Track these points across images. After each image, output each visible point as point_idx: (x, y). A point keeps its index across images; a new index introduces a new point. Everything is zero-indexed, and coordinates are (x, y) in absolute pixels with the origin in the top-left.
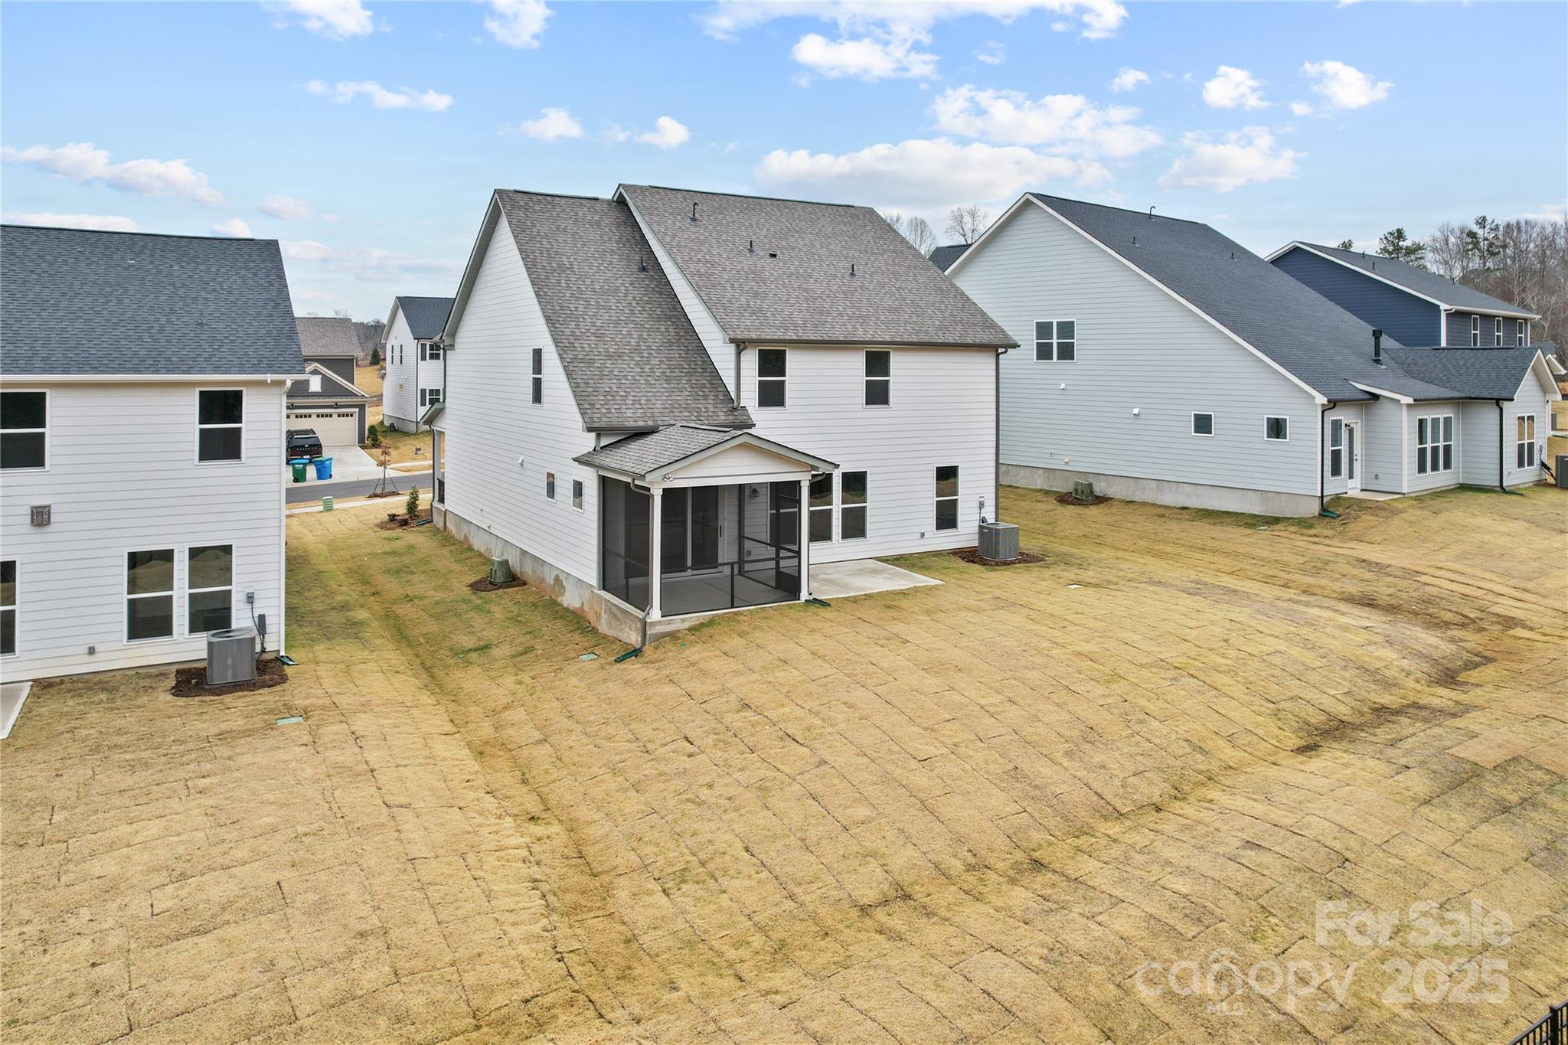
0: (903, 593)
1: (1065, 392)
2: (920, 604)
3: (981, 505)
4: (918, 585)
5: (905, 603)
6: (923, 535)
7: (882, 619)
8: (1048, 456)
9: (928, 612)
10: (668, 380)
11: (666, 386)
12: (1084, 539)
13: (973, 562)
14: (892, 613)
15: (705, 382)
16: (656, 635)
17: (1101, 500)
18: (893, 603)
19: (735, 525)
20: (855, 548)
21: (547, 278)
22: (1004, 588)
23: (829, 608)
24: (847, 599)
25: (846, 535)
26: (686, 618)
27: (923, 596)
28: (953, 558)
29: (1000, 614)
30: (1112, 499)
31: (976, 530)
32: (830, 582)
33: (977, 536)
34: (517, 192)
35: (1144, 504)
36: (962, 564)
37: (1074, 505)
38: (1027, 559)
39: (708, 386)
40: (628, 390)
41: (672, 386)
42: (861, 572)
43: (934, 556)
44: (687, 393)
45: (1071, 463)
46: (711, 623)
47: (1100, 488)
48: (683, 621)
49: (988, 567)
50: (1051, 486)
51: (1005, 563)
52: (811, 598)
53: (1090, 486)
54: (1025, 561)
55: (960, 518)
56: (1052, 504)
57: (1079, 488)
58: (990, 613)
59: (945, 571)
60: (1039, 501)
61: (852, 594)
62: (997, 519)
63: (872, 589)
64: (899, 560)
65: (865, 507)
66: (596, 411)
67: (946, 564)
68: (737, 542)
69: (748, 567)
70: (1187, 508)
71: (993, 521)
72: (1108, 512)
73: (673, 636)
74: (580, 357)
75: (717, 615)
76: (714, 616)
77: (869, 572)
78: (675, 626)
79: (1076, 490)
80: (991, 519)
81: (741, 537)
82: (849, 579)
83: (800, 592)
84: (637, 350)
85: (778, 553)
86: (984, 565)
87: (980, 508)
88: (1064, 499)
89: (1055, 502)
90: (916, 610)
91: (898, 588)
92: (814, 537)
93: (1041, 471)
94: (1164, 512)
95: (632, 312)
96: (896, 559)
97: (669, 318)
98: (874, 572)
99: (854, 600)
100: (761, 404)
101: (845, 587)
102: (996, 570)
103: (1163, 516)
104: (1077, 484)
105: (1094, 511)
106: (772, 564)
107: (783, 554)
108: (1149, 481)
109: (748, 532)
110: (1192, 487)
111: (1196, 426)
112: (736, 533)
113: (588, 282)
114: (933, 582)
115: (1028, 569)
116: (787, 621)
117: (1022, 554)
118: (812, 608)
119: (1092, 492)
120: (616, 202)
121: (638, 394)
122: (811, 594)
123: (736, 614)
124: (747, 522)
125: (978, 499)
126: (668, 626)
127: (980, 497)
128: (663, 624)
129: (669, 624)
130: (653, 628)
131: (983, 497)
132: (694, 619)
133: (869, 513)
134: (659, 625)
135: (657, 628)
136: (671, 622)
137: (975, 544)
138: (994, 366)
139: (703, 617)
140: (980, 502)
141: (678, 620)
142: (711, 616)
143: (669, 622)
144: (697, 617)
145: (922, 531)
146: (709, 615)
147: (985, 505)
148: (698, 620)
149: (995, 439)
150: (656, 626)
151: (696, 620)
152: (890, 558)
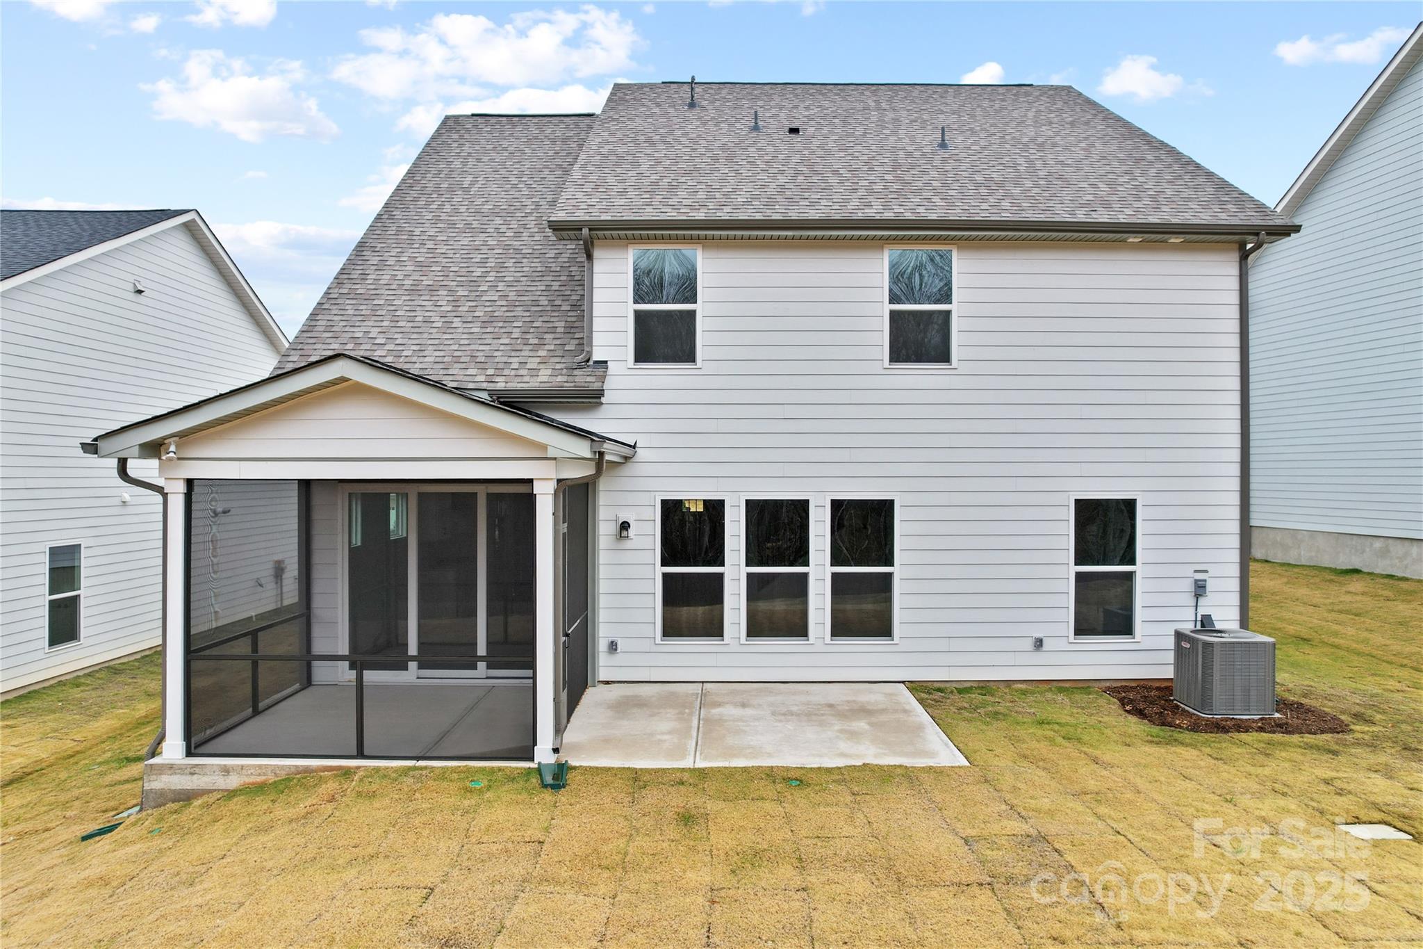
3: (1200, 589)
6: (1039, 643)
10: (488, 323)
11: (477, 330)
16: (160, 793)
20: (864, 658)
25: (842, 629)
26: (234, 768)
28: (1103, 700)
31: (1179, 643)
33: (1170, 657)
38: (1298, 723)
41: (489, 330)
43: (1061, 690)
46: (278, 784)
48: (226, 771)
52: (556, 760)
54: (1290, 728)
55: (1139, 615)
62: (1244, 621)
65: (890, 575)
67: (1080, 713)
71: (1235, 626)
73: (191, 801)
75: (307, 770)
76: (298, 770)
78: (205, 779)
80: (1226, 616)
87: (1199, 596)
100: (641, 358)
122: (555, 750)
125: (1191, 574)
126: (189, 777)
127: (1196, 571)
128: (177, 771)
129: (192, 774)
130: (155, 777)
131: (1206, 571)
132: (252, 771)
133: (898, 587)
134: (169, 772)
135: (165, 778)
136: (197, 770)
137: (1169, 673)
138: (1234, 284)
139: (274, 769)
140: (1196, 581)
141: (215, 768)
142: (293, 770)
143: (192, 770)
144: (260, 766)
145: (1039, 635)
146: (289, 767)
147: (1208, 589)
148: (260, 775)
149: (1238, 444)
150: (160, 774)
151: (257, 773)
152: (948, 685)
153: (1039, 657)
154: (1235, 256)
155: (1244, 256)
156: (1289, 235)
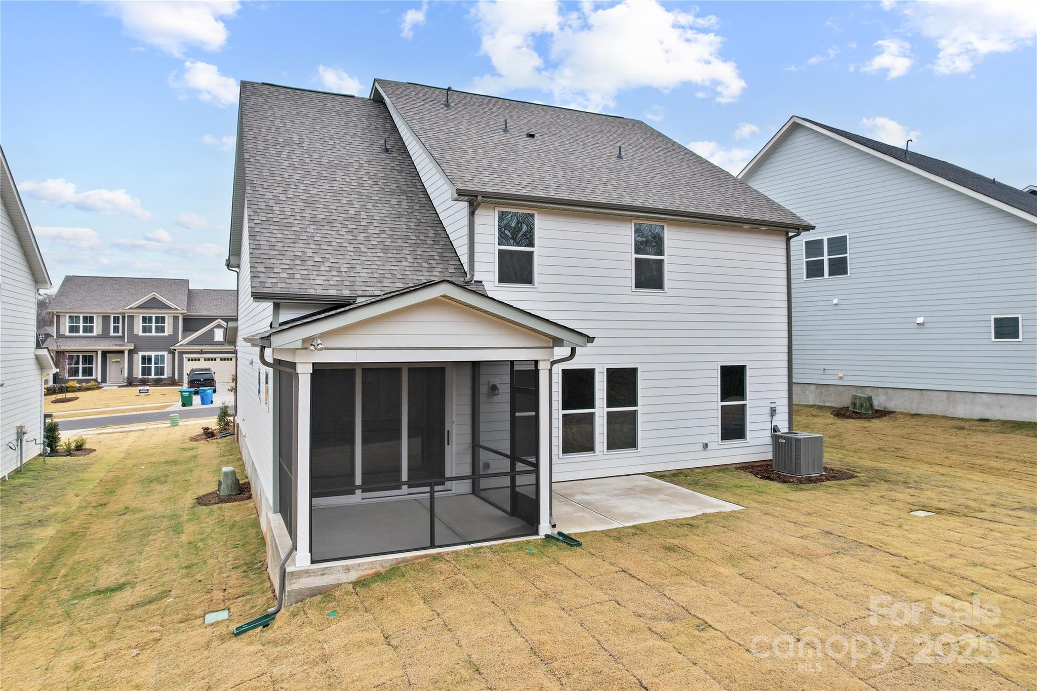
0: (689, 525)
1: (838, 307)
2: (716, 544)
3: (773, 412)
4: (708, 511)
5: (693, 542)
6: (706, 446)
7: (659, 573)
8: (821, 372)
9: (731, 559)
10: (385, 250)
11: (381, 255)
12: (881, 453)
13: (768, 478)
14: (676, 561)
15: (435, 254)
16: (300, 592)
17: (882, 414)
18: (675, 542)
19: (468, 430)
20: (624, 460)
21: (266, 149)
22: (828, 516)
23: (578, 549)
24: (607, 533)
25: (612, 445)
26: (353, 566)
27: (719, 529)
28: (743, 474)
29: (844, 561)
30: (893, 412)
31: (769, 440)
32: (587, 506)
33: (770, 448)
34: (264, 84)
35: (933, 416)
36: (758, 482)
37: (853, 418)
38: (834, 475)
39: (437, 258)
40: (327, 256)
41: (389, 255)
42: (630, 492)
43: (719, 471)
44: (407, 264)
45: (845, 378)
46: (393, 572)
47: (879, 402)
48: (348, 569)
49: (790, 485)
50: (825, 402)
51: (810, 480)
52: (555, 531)
53: (870, 399)
54: (834, 478)
55: (749, 427)
56: (831, 419)
57: (858, 402)
58: (828, 560)
59: (739, 491)
60: (814, 416)
61: (616, 525)
62: (790, 428)
63: (645, 517)
64: (676, 476)
65: (636, 411)
66: (272, 275)
67: (737, 481)
68: (470, 451)
69: (484, 483)
70: (987, 420)
71: (786, 430)
72: (895, 425)
73: (325, 593)
74: (275, 219)
75: (405, 560)
76: (399, 562)
77: (641, 492)
78: (333, 577)
79: (854, 404)
80: (784, 428)
81: (475, 446)
82: (614, 502)
83: (538, 522)
84: (355, 219)
85: (513, 466)
86: (785, 482)
87: (772, 416)
88: (841, 413)
89: (832, 416)
90: (713, 554)
91: (681, 516)
92: (570, 447)
93: (813, 387)
94: (961, 425)
95: (361, 185)
96: (674, 475)
97: (404, 192)
98: (649, 491)
99: (617, 535)
100: (502, 279)
101: (607, 513)
102: (801, 489)
103: (963, 428)
104: (855, 397)
105: (876, 424)
106: (506, 481)
107: (520, 467)
108: (937, 393)
109: (484, 439)
110: (993, 397)
111: (996, 332)
112: (468, 439)
113: (316, 156)
114: (729, 507)
115: (841, 487)
116: (508, 573)
117: (826, 469)
118: (553, 550)
119: (871, 405)
120: (373, 100)
121: (339, 261)
122: (554, 526)
123: (434, 558)
124: (483, 427)
125: (769, 404)
126: (320, 577)
127: (771, 403)
128: (311, 575)
129: (322, 575)
130: (294, 581)
131: (775, 403)
132: (366, 567)
133: (640, 418)
134: (306, 576)
135: (302, 580)
136: (326, 572)
137: (770, 456)
138: (784, 253)
139: (381, 563)
140: (772, 408)
141: (339, 568)
142: (395, 561)
143: (323, 573)
144: (372, 563)
145: (706, 442)
146: (392, 560)
147: (777, 412)
148: (371, 568)
149: (787, 336)
150: (299, 578)
151: (370, 567)
152: (666, 473)
153: (706, 454)
154: (784, 239)
155: (788, 239)
156: (809, 230)
